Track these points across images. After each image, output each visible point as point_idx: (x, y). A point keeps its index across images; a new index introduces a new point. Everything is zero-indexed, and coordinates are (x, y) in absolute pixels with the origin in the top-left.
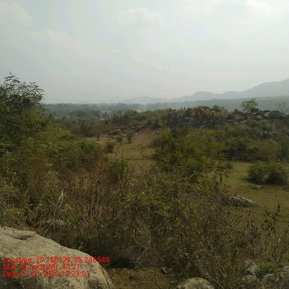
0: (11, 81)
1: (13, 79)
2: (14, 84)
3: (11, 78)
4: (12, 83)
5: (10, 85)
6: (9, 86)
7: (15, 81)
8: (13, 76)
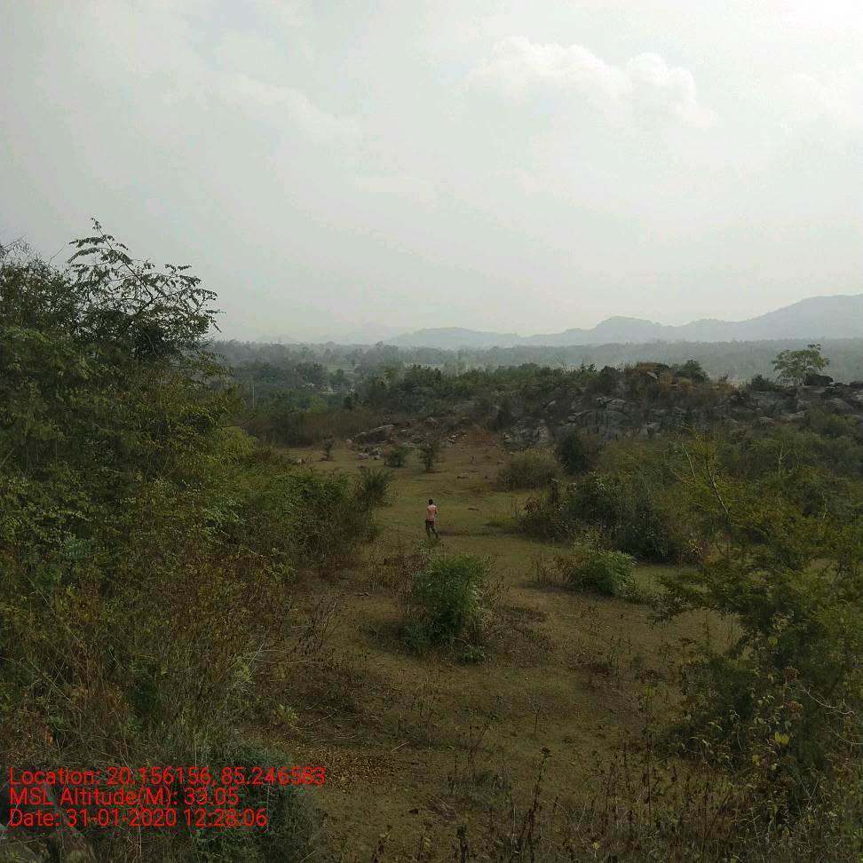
0: (99, 255)
1: (105, 247)
2: (109, 267)
3: (100, 244)
4: (99, 262)
5: (91, 269)
6: (89, 273)
7: (113, 256)
8: (104, 236)
